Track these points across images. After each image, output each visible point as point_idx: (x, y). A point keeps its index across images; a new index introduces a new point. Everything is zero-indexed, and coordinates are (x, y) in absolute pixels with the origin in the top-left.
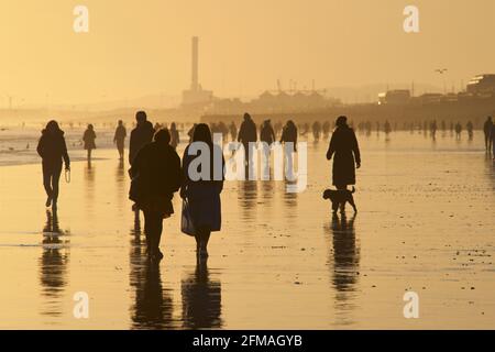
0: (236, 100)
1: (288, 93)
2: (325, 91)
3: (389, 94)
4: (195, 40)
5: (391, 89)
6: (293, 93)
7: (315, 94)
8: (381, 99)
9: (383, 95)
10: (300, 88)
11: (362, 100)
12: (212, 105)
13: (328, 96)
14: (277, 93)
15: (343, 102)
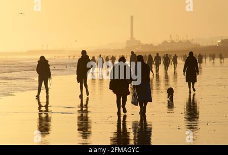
0: (151, 45)
1: (175, 41)
2: (192, 40)
3: (222, 41)
4: (132, 17)
5: (223, 39)
6: (177, 41)
7: (188, 42)
8: (219, 43)
9: (220, 41)
10: (181, 39)
11: (209, 44)
12: (140, 47)
13: (194, 42)
14: (170, 41)
15: (201, 45)
